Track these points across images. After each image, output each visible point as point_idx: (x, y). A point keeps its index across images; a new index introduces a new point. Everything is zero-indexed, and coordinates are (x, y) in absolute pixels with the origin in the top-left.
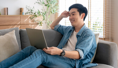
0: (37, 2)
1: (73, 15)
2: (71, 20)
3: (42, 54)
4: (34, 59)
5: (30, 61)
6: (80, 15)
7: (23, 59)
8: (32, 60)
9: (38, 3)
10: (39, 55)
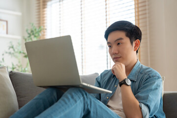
0: (6, 53)
1: (119, 44)
2: (114, 56)
3: (83, 96)
4: (71, 104)
5: (66, 109)
6: (132, 43)
7: (45, 108)
8: (69, 107)
9: (10, 53)
10: (79, 97)
